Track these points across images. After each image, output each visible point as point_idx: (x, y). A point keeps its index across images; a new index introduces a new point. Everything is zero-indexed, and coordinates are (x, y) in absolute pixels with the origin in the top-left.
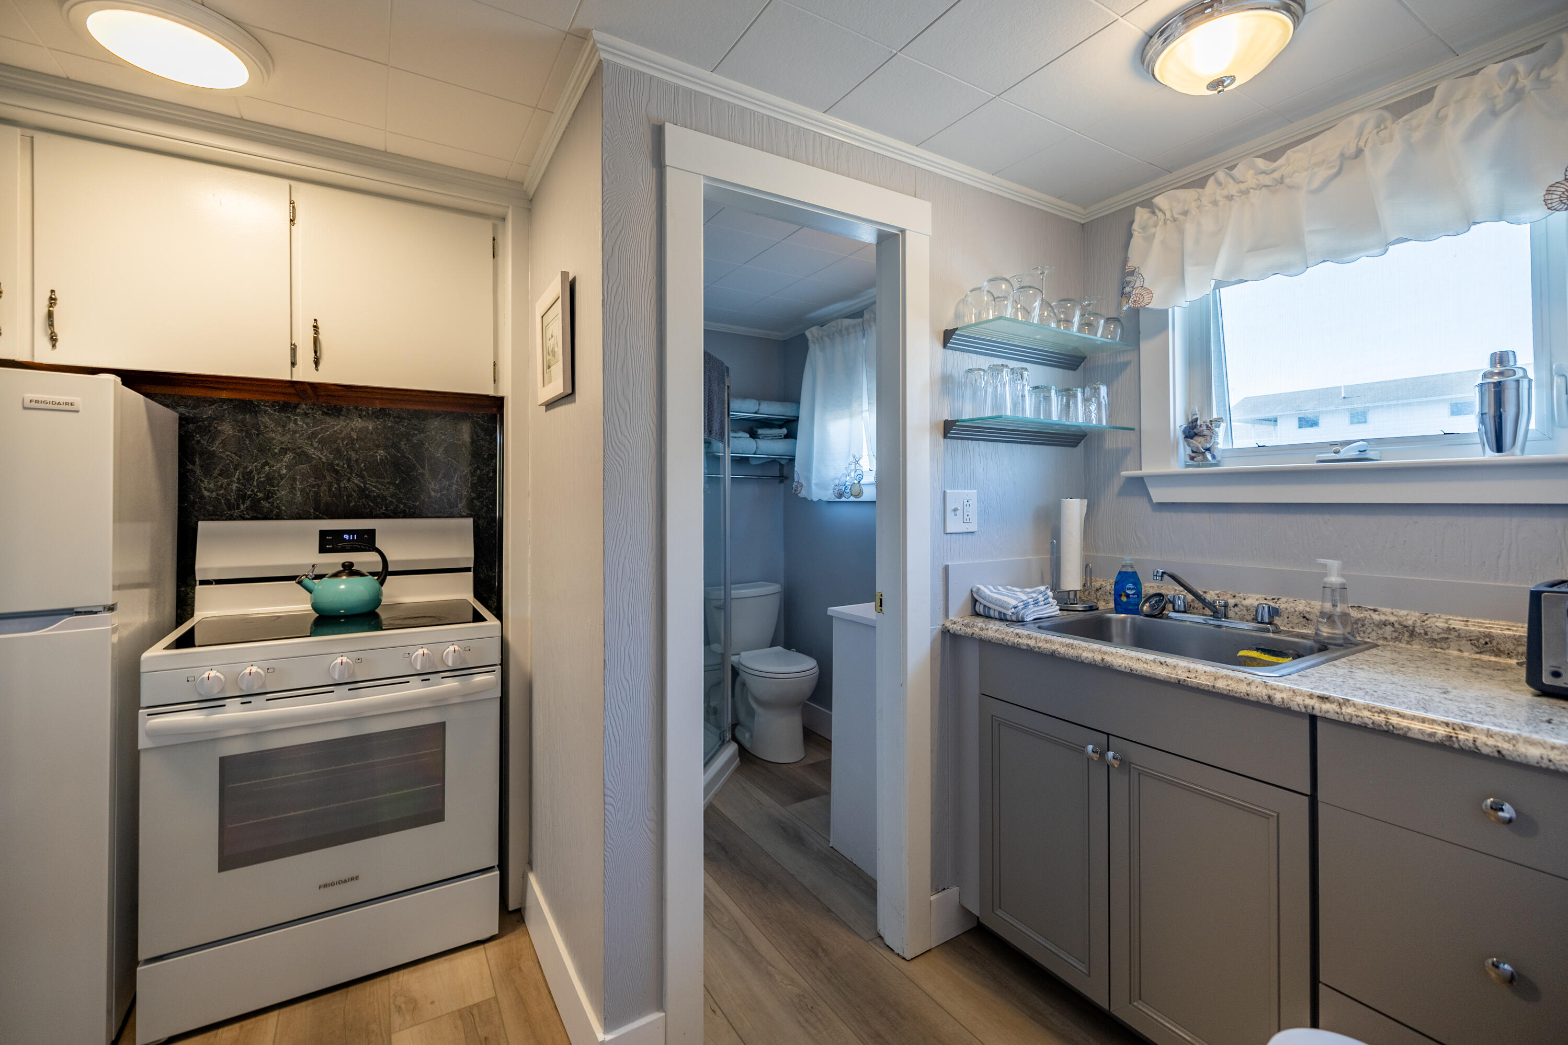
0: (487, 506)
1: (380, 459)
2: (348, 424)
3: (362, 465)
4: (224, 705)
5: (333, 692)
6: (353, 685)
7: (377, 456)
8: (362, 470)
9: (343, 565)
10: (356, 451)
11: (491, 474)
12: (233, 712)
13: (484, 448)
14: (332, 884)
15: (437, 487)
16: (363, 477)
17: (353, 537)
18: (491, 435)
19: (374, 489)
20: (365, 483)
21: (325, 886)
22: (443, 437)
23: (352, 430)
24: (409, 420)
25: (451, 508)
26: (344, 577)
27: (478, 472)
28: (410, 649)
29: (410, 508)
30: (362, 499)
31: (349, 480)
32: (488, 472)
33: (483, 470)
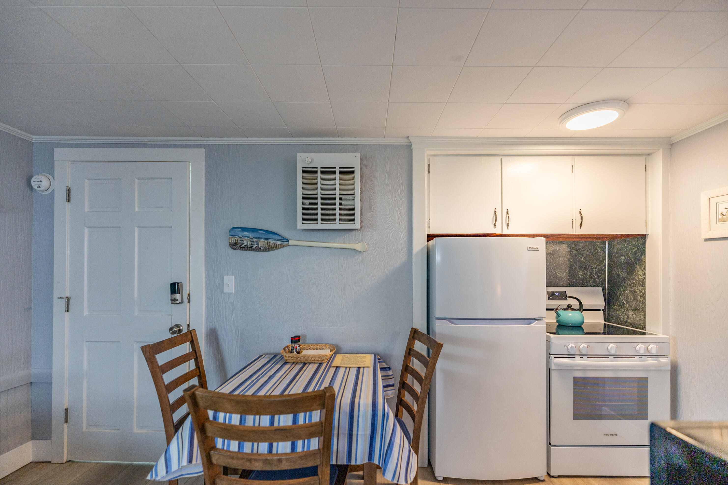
0: (602, 282)
1: (561, 262)
2: (549, 248)
3: (554, 265)
4: (575, 358)
5: (608, 358)
6: (616, 356)
7: (560, 261)
8: (554, 267)
9: (568, 305)
10: (553, 259)
11: (603, 268)
12: (578, 361)
13: (600, 256)
14: (608, 435)
15: (582, 274)
16: (554, 269)
17: (558, 294)
18: (603, 250)
19: (559, 274)
20: (555, 272)
21: (606, 435)
22: (584, 252)
23: (551, 250)
24: (571, 245)
25: (587, 282)
26: (570, 311)
27: (598, 267)
28: (636, 344)
29: (572, 282)
30: (555, 278)
31: (550, 271)
32: (602, 267)
33: (600, 266)
